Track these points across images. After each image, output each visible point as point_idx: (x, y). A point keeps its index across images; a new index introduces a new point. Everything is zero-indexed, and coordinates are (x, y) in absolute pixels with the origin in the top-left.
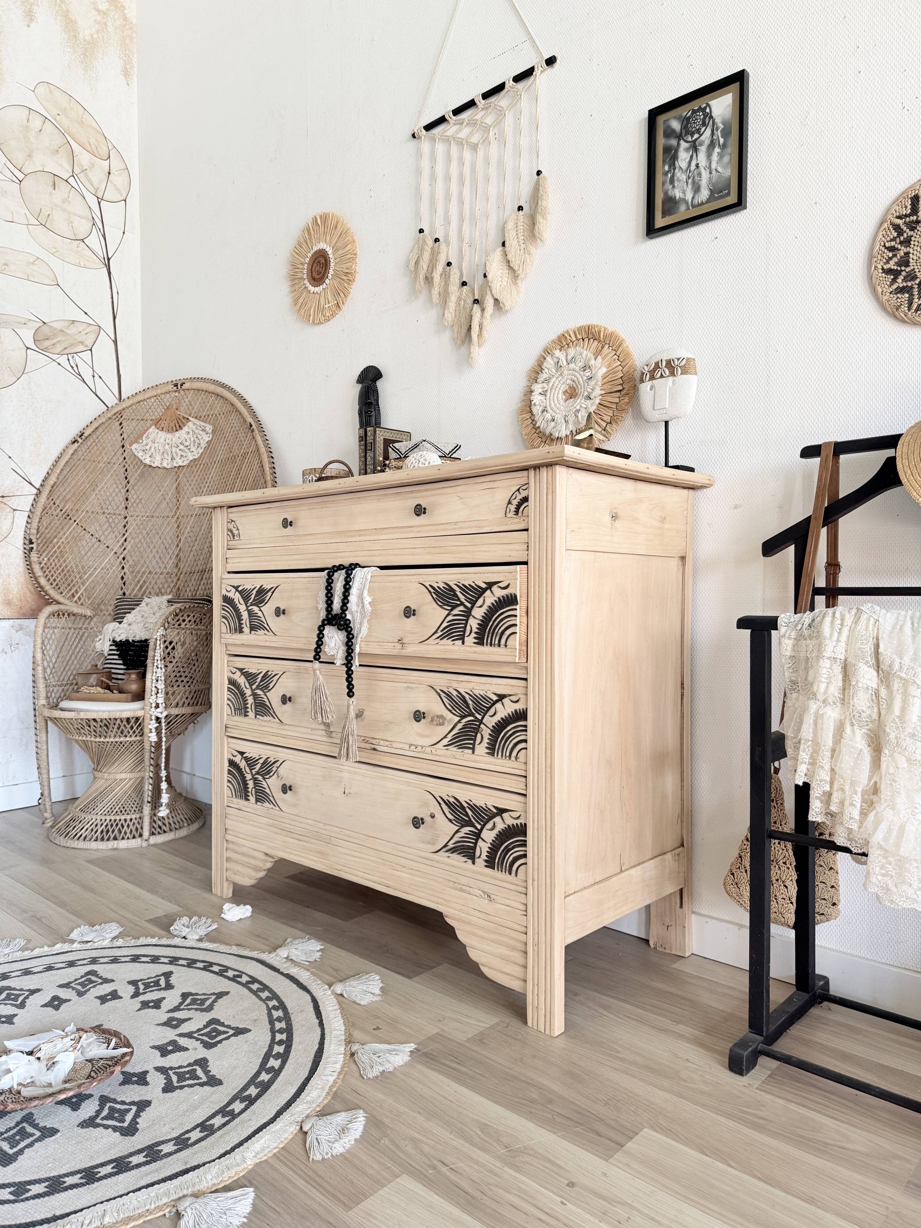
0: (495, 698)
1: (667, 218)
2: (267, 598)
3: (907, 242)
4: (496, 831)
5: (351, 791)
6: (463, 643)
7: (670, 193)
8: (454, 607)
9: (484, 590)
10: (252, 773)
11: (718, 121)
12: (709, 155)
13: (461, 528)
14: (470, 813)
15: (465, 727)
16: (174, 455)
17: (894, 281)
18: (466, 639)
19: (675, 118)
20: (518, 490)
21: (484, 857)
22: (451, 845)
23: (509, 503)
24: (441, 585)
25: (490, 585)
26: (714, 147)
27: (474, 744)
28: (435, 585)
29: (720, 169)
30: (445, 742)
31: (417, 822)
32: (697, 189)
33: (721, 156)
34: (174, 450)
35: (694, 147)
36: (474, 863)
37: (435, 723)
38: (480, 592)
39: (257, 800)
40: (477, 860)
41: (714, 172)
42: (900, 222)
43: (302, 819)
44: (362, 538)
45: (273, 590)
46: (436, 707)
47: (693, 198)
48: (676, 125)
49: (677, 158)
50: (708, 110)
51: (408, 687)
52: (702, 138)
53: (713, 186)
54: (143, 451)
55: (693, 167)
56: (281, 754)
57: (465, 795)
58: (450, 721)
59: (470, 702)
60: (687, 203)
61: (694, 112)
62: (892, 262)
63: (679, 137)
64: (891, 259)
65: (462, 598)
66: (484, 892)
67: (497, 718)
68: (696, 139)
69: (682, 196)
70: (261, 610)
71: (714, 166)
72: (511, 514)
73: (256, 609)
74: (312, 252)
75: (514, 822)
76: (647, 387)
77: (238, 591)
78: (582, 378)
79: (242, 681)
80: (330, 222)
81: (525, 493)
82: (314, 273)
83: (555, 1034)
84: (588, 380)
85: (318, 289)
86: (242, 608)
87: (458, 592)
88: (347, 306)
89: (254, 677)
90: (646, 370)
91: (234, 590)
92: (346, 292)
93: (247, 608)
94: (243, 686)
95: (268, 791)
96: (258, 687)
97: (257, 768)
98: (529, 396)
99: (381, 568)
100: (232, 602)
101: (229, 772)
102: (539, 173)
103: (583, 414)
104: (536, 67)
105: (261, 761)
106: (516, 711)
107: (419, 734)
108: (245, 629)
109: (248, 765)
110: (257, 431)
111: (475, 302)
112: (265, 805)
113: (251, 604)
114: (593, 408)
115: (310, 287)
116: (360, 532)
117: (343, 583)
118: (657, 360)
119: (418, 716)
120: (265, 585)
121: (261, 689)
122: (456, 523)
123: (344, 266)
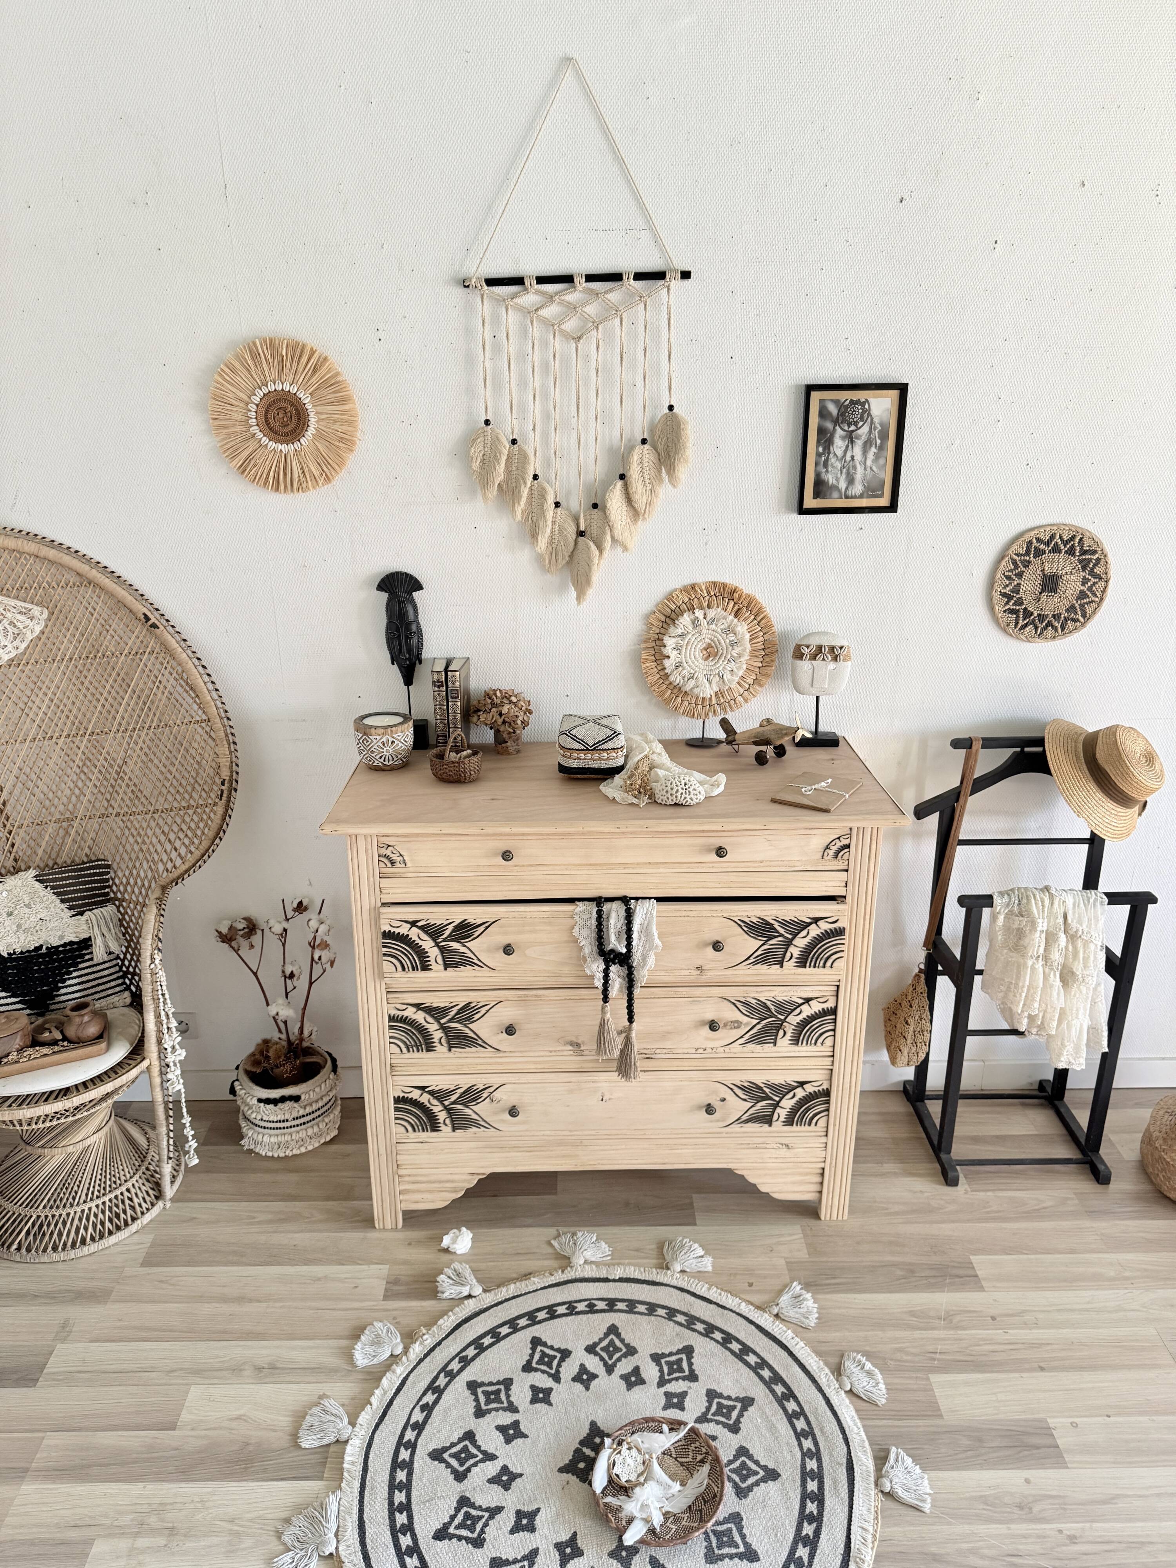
0: (801, 1001)
1: (819, 500)
2: (476, 934)
3: (1020, 575)
4: (796, 1099)
5: (612, 1097)
6: (782, 967)
7: (823, 476)
8: (770, 939)
9: (809, 924)
10: (443, 1104)
11: (876, 420)
12: (865, 452)
14: (767, 1090)
15: (764, 1027)
17: (1007, 603)
18: (785, 964)
20: (839, 838)
21: (782, 1119)
22: (744, 1118)
23: (827, 847)
24: (755, 920)
25: (816, 920)
26: (871, 446)
27: (776, 1040)
28: (747, 920)
29: (874, 468)
30: (742, 1041)
31: (710, 1109)
32: (851, 481)
33: (877, 457)
35: (850, 438)
36: (770, 1126)
37: (728, 1027)
38: (803, 925)
39: (454, 1129)
40: (774, 1124)
41: (868, 469)
42: (1017, 559)
43: (535, 1133)
44: (627, 871)
45: (487, 925)
46: (731, 1014)
47: (847, 488)
48: (833, 409)
49: (833, 444)
50: (867, 406)
51: (694, 1001)
52: (859, 432)
53: (868, 483)
55: (848, 458)
56: (496, 1080)
57: (763, 1078)
58: (747, 1024)
59: (772, 1007)
60: (840, 492)
61: (852, 402)
62: (1008, 589)
63: (836, 422)
64: (1007, 586)
65: (782, 931)
66: (783, 1144)
67: (804, 1015)
68: (853, 431)
69: (835, 482)
71: (869, 463)
72: (829, 857)
73: (455, 945)
74: (266, 391)
75: (816, 1089)
76: (805, 665)
77: (417, 926)
78: (724, 641)
79: (420, 1017)
80: (305, 359)
81: (847, 842)
82: (271, 421)
83: (845, 1218)
84: (733, 644)
85: (283, 447)
86: (427, 944)
87: (776, 925)
88: (340, 480)
89: (444, 1011)
90: (805, 651)
91: (409, 926)
92: (341, 463)
93: (437, 945)
94: (422, 1021)
95: (474, 1116)
96: (451, 1021)
97: (454, 1098)
98: (653, 644)
99: (660, 900)
100: (404, 939)
101: (397, 1109)
102: (671, 408)
103: (729, 677)
104: (668, 277)
105: (461, 1090)
106: (823, 1009)
107: (707, 1039)
108: (434, 966)
109: (436, 1098)
110: (162, 628)
111: (581, 534)
112: (470, 1130)
113: (445, 940)
114: (741, 673)
115: (265, 440)
116: (625, 865)
117: (622, 921)
118: (818, 644)
119: (713, 1026)
120: (471, 920)
121: (457, 1022)
122: (761, 862)
123: (337, 427)
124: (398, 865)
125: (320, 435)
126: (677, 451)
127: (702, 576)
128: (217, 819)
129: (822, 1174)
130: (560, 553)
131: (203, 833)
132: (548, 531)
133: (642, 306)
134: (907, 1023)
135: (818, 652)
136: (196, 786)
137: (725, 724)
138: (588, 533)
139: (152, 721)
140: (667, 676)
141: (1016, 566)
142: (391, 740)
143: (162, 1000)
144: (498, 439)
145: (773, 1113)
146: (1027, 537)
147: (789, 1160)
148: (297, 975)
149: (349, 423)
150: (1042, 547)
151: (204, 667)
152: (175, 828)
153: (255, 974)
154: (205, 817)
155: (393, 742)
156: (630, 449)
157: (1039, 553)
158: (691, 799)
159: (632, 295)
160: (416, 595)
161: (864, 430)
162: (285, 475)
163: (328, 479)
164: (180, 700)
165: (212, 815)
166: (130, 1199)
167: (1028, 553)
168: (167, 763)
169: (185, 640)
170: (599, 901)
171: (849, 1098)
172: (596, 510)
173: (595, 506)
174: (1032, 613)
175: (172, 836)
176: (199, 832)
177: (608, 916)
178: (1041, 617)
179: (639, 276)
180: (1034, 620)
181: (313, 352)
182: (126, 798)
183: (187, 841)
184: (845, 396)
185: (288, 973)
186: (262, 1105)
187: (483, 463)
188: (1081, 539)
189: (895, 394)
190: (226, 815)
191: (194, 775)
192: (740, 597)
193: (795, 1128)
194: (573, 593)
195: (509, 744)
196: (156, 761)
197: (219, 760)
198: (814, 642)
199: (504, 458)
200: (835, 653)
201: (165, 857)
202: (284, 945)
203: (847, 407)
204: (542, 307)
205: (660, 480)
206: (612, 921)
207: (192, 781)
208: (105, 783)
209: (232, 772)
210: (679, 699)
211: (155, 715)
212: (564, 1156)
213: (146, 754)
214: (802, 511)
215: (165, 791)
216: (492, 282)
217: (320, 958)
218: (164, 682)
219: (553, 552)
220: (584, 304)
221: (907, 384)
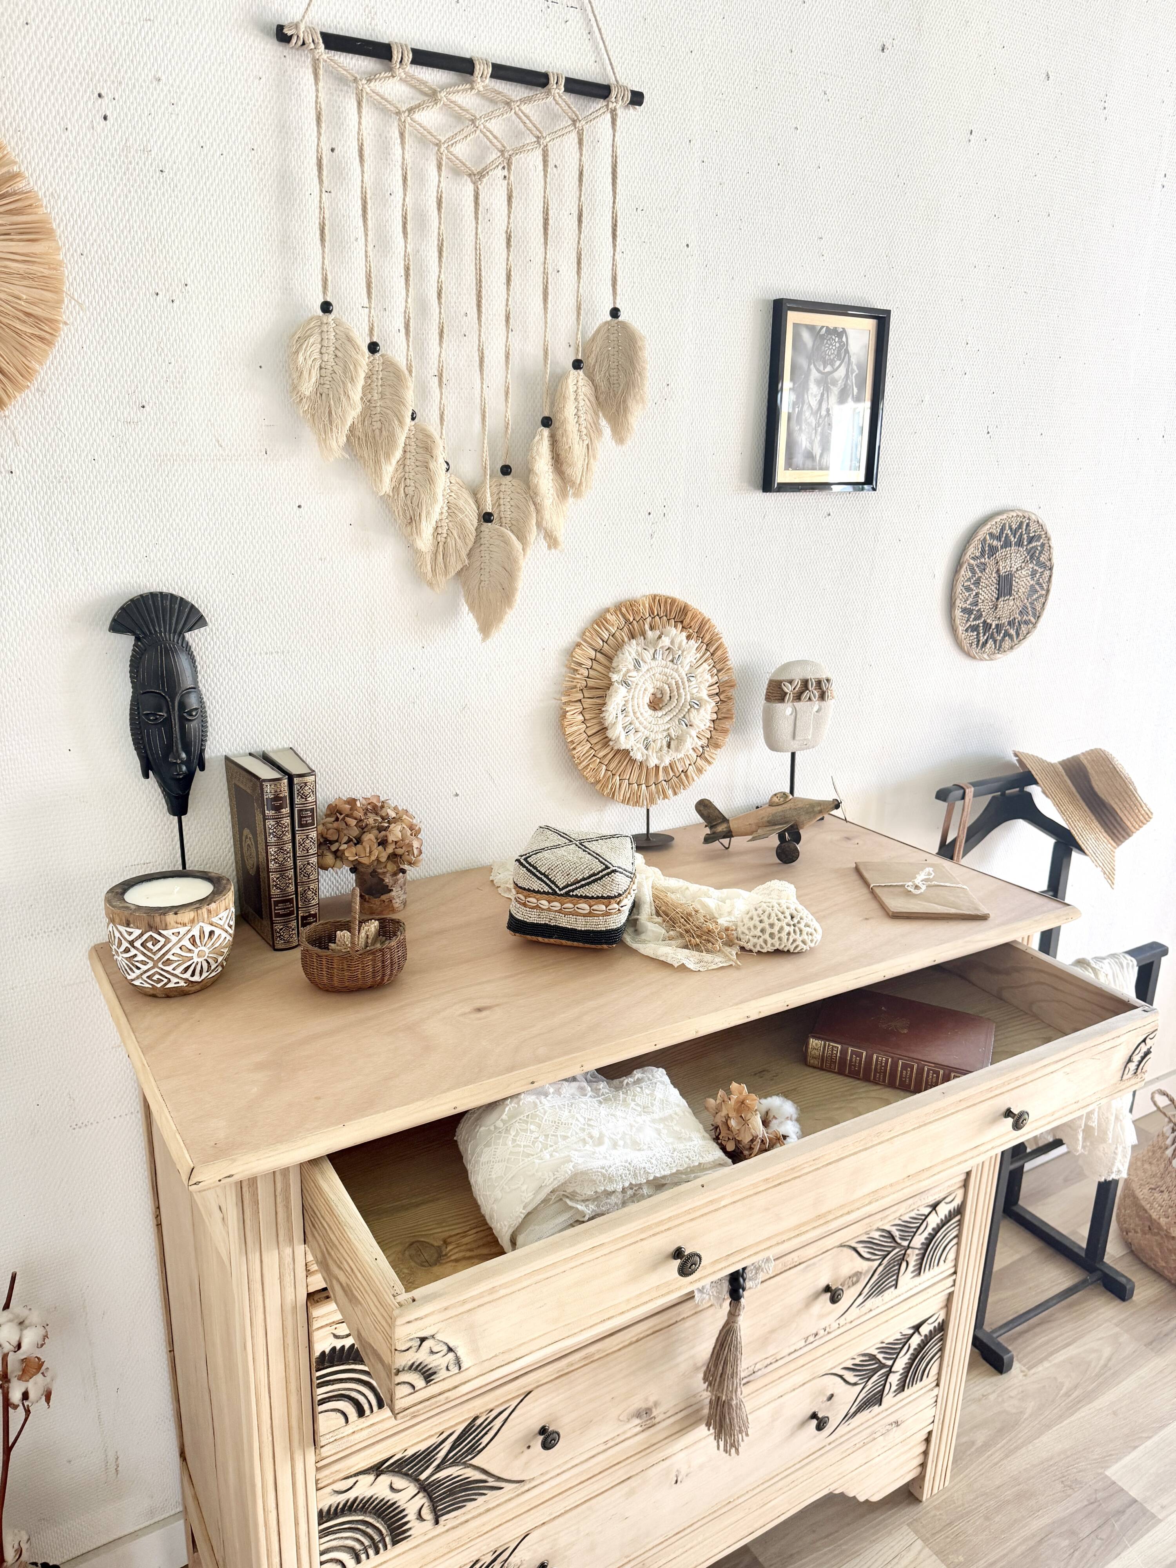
0: (927, 1211)
4: (910, 1352)
14: (880, 1356)
15: (886, 1267)
21: (894, 1388)
22: (854, 1409)
27: (897, 1279)
30: (860, 1300)
36: (881, 1405)
40: (885, 1399)
46: (851, 1265)
50: (844, 339)
56: (516, 1532)
57: (873, 1343)
58: (867, 1271)
59: (897, 1234)
63: (810, 359)
66: (891, 1424)
67: (929, 1230)
75: (932, 1327)
79: (381, 1487)
83: (947, 1484)
89: (427, 1456)
90: (788, 688)
92: (27, 374)
94: (386, 1493)
96: (438, 1468)
98: (581, 696)
102: (615, 313)
104: (613, 94)
111: (487, 518)
118: (802, 677)
121: (451, 1465)
123: (16, 290)
129: (929, 1439)
130: (452, 552)
133: (576, 134)
135: (801, 689)
137: (704, 808)
138: (498, 516)
144: (349, 339)
145: (885, 1384)
147: (896, 1442)
149: (46, 283)
150: (995, 543)
155: (211, 933)
156: (560, 375)
157: (992, 551)
158: (804, 942)
160: (191, 637)
167: (983, 552)
172: (508, 478)
173: (507, 470)
174: (991, 626)
178: (999, 628)
179: (572, 86)
180: (992, 633)
187: (321, 384)
188: (1028, 525)
189: (873, 324)
193: (906, 1393)
195: (393, 894)
198: (797, 675)
199: (359, 376)
200: (822, 690)
204: (419, 105)
210: (617, 778)
214: (770, 487)
216: (333, 42)
219: (440, 548)
220: (489, 116)
221: (888, 312)
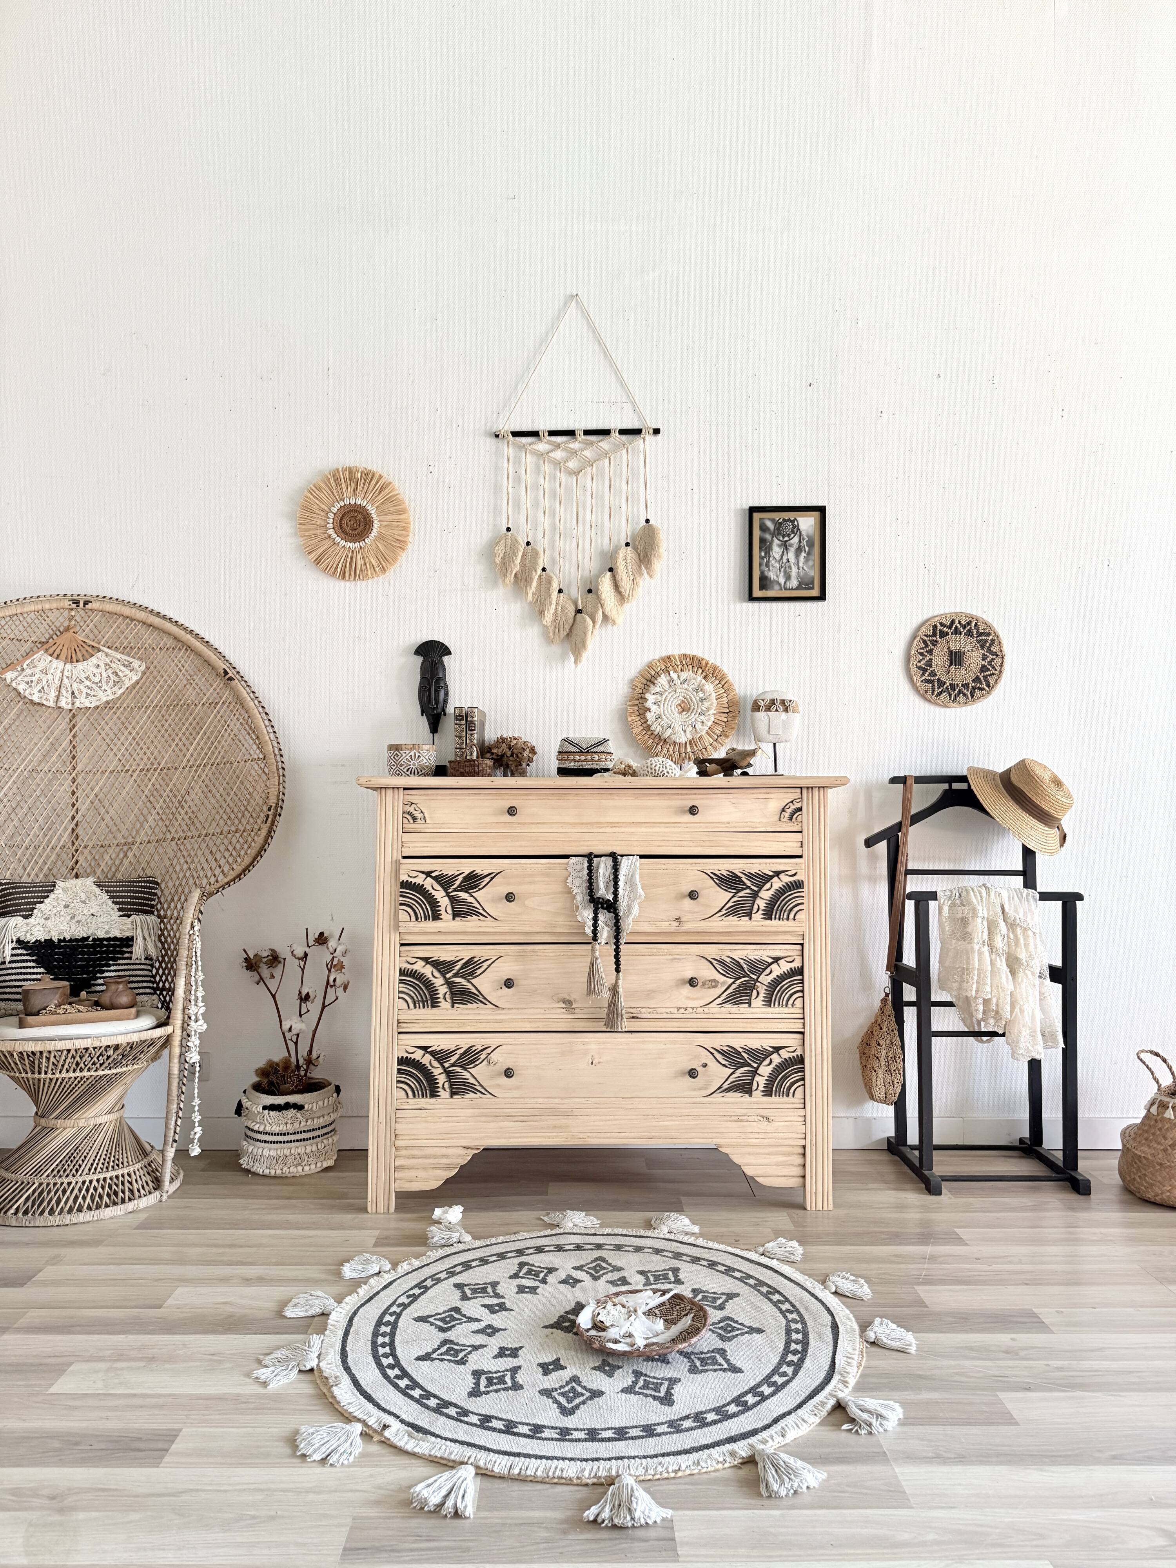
0: (770, 960)
1: (764, 591)
2: (483, 884)
3: (930, 652)
4: (773, 1066)
5: (601, 1060)
6: (750, 919)
7: (766, 573)
8: (739, 890)
9: (772, 877)
10: (443, 1066)
12: (797, 556)
13: (735, 827)
14: (745, 1056)
15: (739, 987)
16: (76, 692)
17: (923, 674)
18: (753, 915)
19: (769, 519)
20: (792, 802)
21: (761, 1088)
22: (725, 1086)
23: (783, 810)
24: (725, 873)
25: (777, 874)
27: (750, 1000)
28: (718, 873)
30: (719, 1001)
31: (692, 1074)
32: (788, 577)
33: (807, 560)
34: (75, 686)
36: (751, 1096)
37: (706, 986)
38: (767, 878)
39: (452, 1094)
40: (754, 1093)
42: (927, 639)
43: (528, 1100)
44: (615, 830)
45: (492, 876)
46: (707, 972)
47: (785, 583)
51: (675, 959)
52: (791, 541)
54: (27, 683)
55: (784, 561)
56: (492, 1040)
57: (738, 1042)
58: (723, 983)
59: (745, 966)
60: (780, 585)
62: (922, 663)
63: (773, 535)
64: (921, 660)
65: (748, 883)
66: (763, 1117)
67: (774, 975)
69: (776, 578)
70: (472, 896)
71: (801, 564)
72: (786, 819)
73: (463, 895)
74: (342, 504)
75: (791, 1055)
76: (761, 716)
77: (431, 877)
78: (695, 698)
79: (428, 971)
80: (374, 482)
81: (798, 805)
82: (344, 526)
83: (831, 1208)
84: (702, 700)
85: (352, 545)
86: (439, 894)
87: (743, 878)
88: (393, 572)
89: (449, 965)
90: (762, 703)
91: (424, 876)
92: (395, 560)
93: (448, 895)
94: (429, 975)
95: (472, 1080)
96: (455, 975)
97: (453, 1059)
98: (637, 702)
99: (642, 857)
100: (419, 889)
101: (400, 1072)
102: (647, 521)
103: (700, 726)
104: (643, 433)
105: (461, 1051)
106: (791, 969)
107: (688, 998)
108: (444, 916)
109: (436, 1059)
110: (236, 681)
111: (579, 611)
112: (467, 1096)
113: (455, 890)
114: (710, 723)
115: (338, 539)
116: (612, 824)
117: (610, 870)
118: (771, 698)
119: (692, 982)
120: (479, 871)
121: (462, 977)
122: (728, 823)
123: (394, 532)
124: (419, 821)
125: (381, 537)
126: (653, 549)
127: (676, 651)
128: (260, 840)
129: (804, 1155)
130: (562, 626)
131: (246, 853)
132: (553, 607)
133: (625, 450)
134: (879, 1044)
135: (771, 705)
136: (246, 813)
138: (584, 610)
139: (217, 758)
140: (649, 726)
141: (927, 646)
142: (417, 754)
143: (194, 966)
144: (516, 541)
145: (752, 1080)
146: (932, 622)
147: (770, 1135)
148: (312, 997)
149: (404, 529)
150: (945, 629)
151: (267, 714)
152: (222, 848)
153: (274, 996)
154: (250, 839)
155: (419, 756)
156: (617, 550)
157: (943, 634)
158: (668, 772)
159: (618, 446)
160: (445, 659)
161: (796, 540)
162: (351, 566)
163: (383, 570)
164: (243, 741)
165: (256, 838)
166: (130, 1183)
167: (934, 634)
168: (224, 794)
169: (254, 692)
170: (590, 857)
171: (822, 1064)
172: (590, 594)
173: (590, 591)
174: (945, 683)
175: (218, 856)
176: (242, 853)
177: (598, 867)
178: (953, 686)
179: (623, 432)
180: (947, 688)
181: (380, 477)
182: (183, 824)
183: (231, 860)
184: (777, 516)
185: (304, 993)
186: (266, 1112)
187: (504, 558)
188: (976, 624)
189: (817, 514)
190: (269, 836)
191: (246, 804)
192: (707, 664)
193: (774, 1099)
194: (572, 659)
196: (214, 791)
197: (269, 790)
198: (768, 697)
199: (520, 554)
200: (786, 706)
201: (209, 873)
202: (303, 970)
203: (781, 523)
204: (552, 451)
205: (641, 574)
206: (601, 871)
207: (243, 808)
208: (167, 811)
209: (278, 800)
210: (659, 747)
211: (219, 752)
212: (555, 1127)
213: (207, 786)
214: (751, 598)
215: (217, 817)
216: (515, 434)
217: (335, 980)
218: (232, 725)
219: (557, 626)
220: (583, 450)
221: (825, 507)
